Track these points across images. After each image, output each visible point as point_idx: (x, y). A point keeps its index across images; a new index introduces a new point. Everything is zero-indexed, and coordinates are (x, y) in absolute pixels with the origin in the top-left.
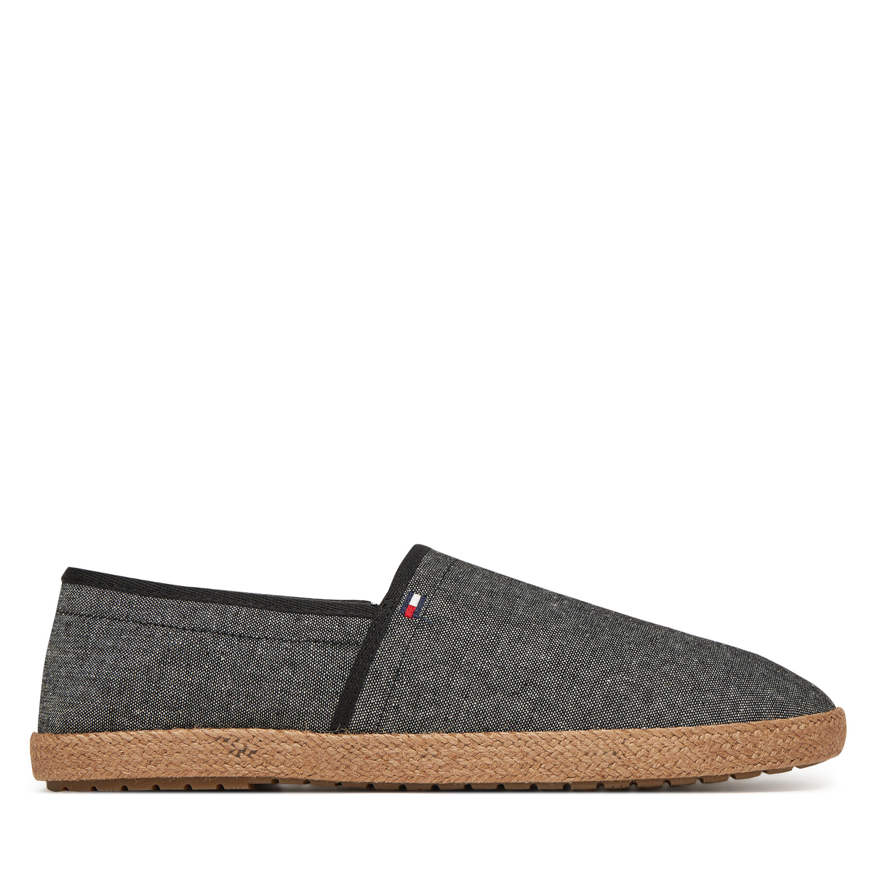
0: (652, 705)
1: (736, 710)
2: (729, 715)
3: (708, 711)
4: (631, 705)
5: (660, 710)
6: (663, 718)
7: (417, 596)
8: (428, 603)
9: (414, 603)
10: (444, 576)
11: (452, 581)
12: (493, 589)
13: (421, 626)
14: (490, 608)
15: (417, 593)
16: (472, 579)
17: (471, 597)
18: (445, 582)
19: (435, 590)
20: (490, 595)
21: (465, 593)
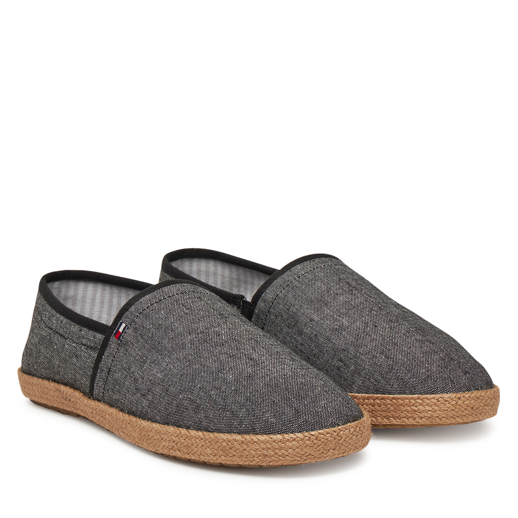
0: (198, 415)
1: (240, 425)
2: (236, 427)
3: (225, 424)
4: (188, 413)
7: (124, 325)
8: (126, 331)
9: (121, 330)
10: (142, 312)
11: (144, 316)
12: (163, 323)
13: (121, 345)
14: (151, 338)
15: (124, 323)
16: (157, 315)
17: (147, 329)
18: (140, 316)
19: (132, 322)
20: (158, 328)
21: (145, 325)
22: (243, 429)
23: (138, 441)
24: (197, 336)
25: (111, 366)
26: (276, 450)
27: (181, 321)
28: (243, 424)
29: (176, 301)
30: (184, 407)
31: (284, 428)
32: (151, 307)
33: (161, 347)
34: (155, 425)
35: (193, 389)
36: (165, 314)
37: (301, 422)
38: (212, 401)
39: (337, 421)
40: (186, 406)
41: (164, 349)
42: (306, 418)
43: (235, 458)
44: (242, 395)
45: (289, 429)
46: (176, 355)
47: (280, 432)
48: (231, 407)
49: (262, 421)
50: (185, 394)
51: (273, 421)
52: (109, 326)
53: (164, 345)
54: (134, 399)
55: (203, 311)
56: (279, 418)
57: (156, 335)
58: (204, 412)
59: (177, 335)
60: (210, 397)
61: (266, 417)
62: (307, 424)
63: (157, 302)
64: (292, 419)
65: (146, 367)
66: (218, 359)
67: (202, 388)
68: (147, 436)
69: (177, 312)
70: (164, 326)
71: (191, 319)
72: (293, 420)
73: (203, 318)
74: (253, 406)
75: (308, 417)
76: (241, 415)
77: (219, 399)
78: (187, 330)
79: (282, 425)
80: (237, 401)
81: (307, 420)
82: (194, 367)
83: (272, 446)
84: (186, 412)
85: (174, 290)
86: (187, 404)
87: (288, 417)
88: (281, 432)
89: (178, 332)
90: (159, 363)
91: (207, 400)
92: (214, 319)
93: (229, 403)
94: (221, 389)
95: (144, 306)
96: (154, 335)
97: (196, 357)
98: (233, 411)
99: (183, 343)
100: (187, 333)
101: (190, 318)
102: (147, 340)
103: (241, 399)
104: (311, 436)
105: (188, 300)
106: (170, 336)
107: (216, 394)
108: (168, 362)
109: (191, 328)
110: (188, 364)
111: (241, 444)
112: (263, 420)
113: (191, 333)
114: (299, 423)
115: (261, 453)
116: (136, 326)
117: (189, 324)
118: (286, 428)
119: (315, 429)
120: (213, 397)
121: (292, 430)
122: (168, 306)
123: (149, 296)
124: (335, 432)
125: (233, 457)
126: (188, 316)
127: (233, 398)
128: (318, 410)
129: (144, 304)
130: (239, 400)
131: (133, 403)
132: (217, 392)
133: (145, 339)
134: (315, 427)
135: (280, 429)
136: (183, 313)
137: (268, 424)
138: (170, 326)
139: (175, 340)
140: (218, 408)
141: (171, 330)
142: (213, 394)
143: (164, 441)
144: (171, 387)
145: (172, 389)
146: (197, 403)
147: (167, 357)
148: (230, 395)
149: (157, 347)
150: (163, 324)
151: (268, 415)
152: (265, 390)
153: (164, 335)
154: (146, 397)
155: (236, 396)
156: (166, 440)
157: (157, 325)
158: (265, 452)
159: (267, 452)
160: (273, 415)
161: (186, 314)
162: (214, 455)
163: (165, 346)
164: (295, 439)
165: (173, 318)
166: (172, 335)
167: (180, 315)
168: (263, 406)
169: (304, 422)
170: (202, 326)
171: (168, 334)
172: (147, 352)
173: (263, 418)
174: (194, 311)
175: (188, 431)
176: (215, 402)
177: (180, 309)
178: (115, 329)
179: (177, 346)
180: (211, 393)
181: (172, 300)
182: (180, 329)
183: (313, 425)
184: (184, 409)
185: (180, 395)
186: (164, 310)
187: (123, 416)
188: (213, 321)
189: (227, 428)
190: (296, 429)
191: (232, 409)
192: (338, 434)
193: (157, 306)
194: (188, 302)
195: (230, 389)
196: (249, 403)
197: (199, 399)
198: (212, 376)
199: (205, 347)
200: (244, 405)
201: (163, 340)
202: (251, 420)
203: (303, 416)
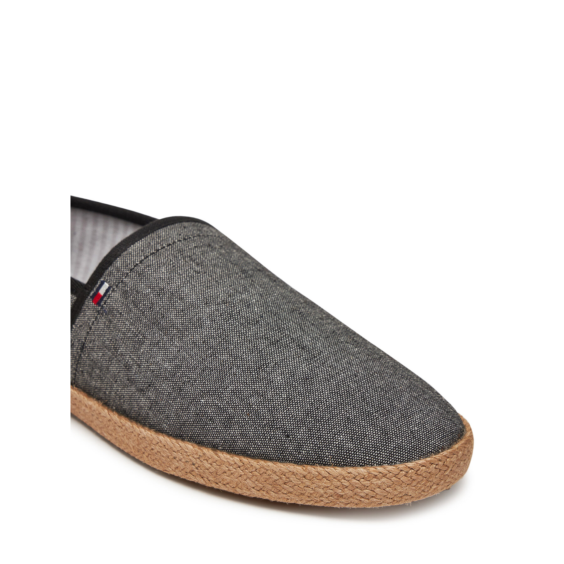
0: (230, 431)
1: (299, 451)
2: (291, 454)
3: (273, 447)
4: (214, 426)
5: (235, 437)
6: (236, 444)
7: (106, 286)
8: (110, 294)
9: (102, 292)
10: (134, 269)
11: (136, 275)
12: (165, 287)
13: (102, 313)
14: (150, 308)
15: (107, 283)
16: (156, 273)
17: (142, 294)
18: (130, 275)
19: (119, 283)
20: (158, 293)
21: (139, 289)
22: (303, 457)
23: (135, 452)
24: (218, 308)
25: (85, 341)
26: (357, 489)
27: (192, 284)
28: (304, 450)
29: (180, 251)
30: (208, 417)
31: (367, 458)
32: (145, 261)
33: (166, 322)
34: (163, 438)
35: (221, 391)
36: (167, 272)
37: (392, 448)
38: (253, 413)
39: (441, 443)
40: (211, 415)
41: (171, 326)
42: (399, 442)
43: (292, 496)
44: (298, 407)
45: (375, 459)
46: (191, 336)
47: (361, 464)
48: (283, 423)
49: (333, 447)
50: (210, 399)
51: (350, 447)
52: (84, 284)
53: (171, 320)
54: (125, 392)
55: (219, 267)
56: (359, 442)
57: (156, 304)
58: (239, 428)
59: (189, 305)
60: (249, 406)
61: (339, 441)
62: (401, 452)
63: (154, 253)
64: (378, 444)
65: (144, 351)
66: (254, 347)
67: (236, 392)
68: (150, 449)
69: (184, 270)
70: (168, 291)
71: (205, 281)
72: (380, 445)
73: (222, 280)
74: (318, 424)
75: (401, 440)
76: (299, 437)
77: (264, 411)
78: (203, 298)
79: (364, 453)
80: (291, 416)
81: (400, 445)
82: (221, 358)
83: (351, 484)
84: (210, 424)
85: (174, 234)
86: (212, 413)
87: (372, 440)
88: (363, 463)
89: (190, 301)
90: (165, 346)
91: (245, 411)
92: (237, 280)
93: (279, 417)
94: (266, 396)
95: (135, 260)
96: (154, 304)
97: (221, 341)
98: (286, 429)
99: (199, 319)
100: (203, 304)
101: (204, 278)
102: (143, 311)
103: (297, 412)
104: (408, 469)
105: (196, 251)
106: (178, 306)
107: (258, 402)
108: (179, 346)
109: (207, 295)
110: (211, 352)
111: (303, 479)
112: (335, 445)
113: (209, 303)
114: (390, 450)
115: (334, 492)
116: (126, 289)
117: (204, 290)
118: (370, 458)
119: (413, 457)
120: (254, 406)
121: (379, 460)
122: (170, 260)
123: (141, 243)
124: (440, 460)
125: (289, 494)
126: (200, 276)
127: (285, 411)
128: (413, 429)
129: (136, 256)
130: (295, 414)
131: (123, 398)
132: (260, 400)
133: (141, 309)
134: (412, 456)
135: (362, 458)
136: (192, 270)
137: (343, 451)
138: (176, 291)
139: (187, 313)
140: (262, 423)
141: (178, 298)
142: (253, 402)
143: (178, 461)
144: (187, 385)
145: (188, 388)
146: (228, 414)
147: (177, 338)
148: (280, 405)
149: (160, 322)
150: (167, 288)
151: (341, 438)
152: (332, 401)
153: (169, 304)
154: (145, 393)
155: (289, 407)
156: (180, 460)
157: (157, 289)
158: (339, 491)
159: (343, 492)
160: (349, 437)
161: (198, 273)
162: (258, 490)
163: (173, 322)
164: (386, 475)
165: (180, 279)
166: (181, 306)
167: (189, 274)
168: (332, 424)
169: (397, 449)
170: (223, 292)
171: (175, 304)
172: (145, 328)
173: (334, 442)
174: (208, 268)
175: (216, 454)
176: (257, 414)
177: (188, 265)
178: (92, 289)
179: (190, 323)
180: (250, 400)
181: (174, 249)
182: (191, 297)
183: (410, 452)
184: (208, 420)
185: (201, 399)
186: (165, 266)
187: (109, 414)
188: (235, 282)
189: (277, 454)
190: (385, 459)
191: (284, 426)
192: (444, 462)
193: (155, 259)
194: (196, 253)
195: (279, 397)
196: (310, 420)
197: (232, 407)
198: (250, 375)
199: (232, 325)
200: (303, 422)
201: (168, 312)
202: (315, 445)
203: (394, 439)
